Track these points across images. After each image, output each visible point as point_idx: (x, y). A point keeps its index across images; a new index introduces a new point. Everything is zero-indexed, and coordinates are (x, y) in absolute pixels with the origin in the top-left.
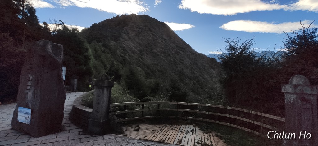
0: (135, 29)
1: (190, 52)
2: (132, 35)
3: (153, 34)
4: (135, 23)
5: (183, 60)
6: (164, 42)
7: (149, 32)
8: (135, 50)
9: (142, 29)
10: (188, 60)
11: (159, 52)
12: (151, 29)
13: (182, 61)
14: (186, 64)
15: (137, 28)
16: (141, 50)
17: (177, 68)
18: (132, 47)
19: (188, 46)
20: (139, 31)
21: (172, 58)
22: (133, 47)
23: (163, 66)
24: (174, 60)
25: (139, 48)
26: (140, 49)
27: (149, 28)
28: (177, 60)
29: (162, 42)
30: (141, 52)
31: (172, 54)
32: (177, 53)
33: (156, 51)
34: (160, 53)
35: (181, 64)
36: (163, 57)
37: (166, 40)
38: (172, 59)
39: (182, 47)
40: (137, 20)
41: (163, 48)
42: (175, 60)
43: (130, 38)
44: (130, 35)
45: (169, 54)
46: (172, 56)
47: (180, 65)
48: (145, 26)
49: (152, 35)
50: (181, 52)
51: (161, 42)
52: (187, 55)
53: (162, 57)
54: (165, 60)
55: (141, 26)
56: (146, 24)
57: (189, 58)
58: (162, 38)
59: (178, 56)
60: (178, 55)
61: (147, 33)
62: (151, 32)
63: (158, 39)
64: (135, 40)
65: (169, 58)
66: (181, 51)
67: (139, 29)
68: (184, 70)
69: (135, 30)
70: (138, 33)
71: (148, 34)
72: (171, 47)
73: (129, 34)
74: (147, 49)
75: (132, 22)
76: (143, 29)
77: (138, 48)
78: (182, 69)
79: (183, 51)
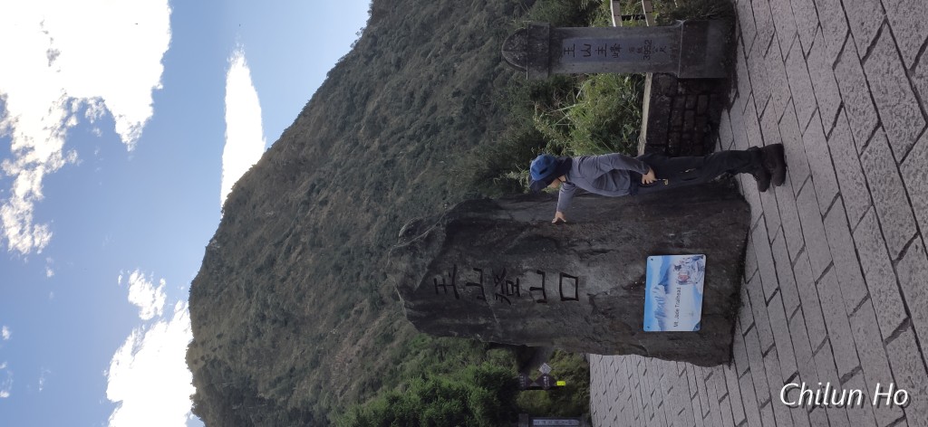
0: (267, 339)
1: (366, 63)
2: (296, 353)
3: (289, 251)
4: (234, 342)
5: (412, 94)
6: (324, 194)
7: (280, 270)
8: (375, 333)
9: (265, 305)
10: (408, 69)
11: (376, 215)
12: (261, 260)
13: (416, 102)
14: (430, 77)
15: (259, 334)
16: (373, 303)
17: (451, 121)
18: (357, 348)
19: (338, 74)
20: (275, 321)
21: (403, 146)
22: (361, 342)
23: (445, 192)
24: (411, 138)
25: (360, 312)
26: (367, 308)
27: (259, 270)
28: (412, 122)
29: (324, 203)
30: (383, 303)
31: (383, 149)
32: (375, 128)
33: (375, 227)
34: (383, 211)
35: (429, 104)
36: (399, 194)
37: (313, 186)
38: (411, 149)
39: (345, 105)
40: (219, 336)
41: (357, 198)
42: (410, 132)
43: (315, 363)
44: (299, 366)
45: (387, 164)
46: (391, 151)
47: (434, 109)
48: (249, 294)
49: (294, 255)
50: (371, 107)
51: (326, 210)
52: (384, 75)
53: (402, 198)
54: (416, 181)
55: (252, 311)
56: (238, 288)
57: (399, 64)
58: (307, 203)
59: (394, 122)
60: (385, 120)
61: (283, 280)
62: (279, 261)
63: (312, 222)
64: (321, 338)
65: (406, 164)
66: (364, 105)
67: (263, 318)
68: (459, 85)
69: (274, 342)
70: (286, 323)
71: (288, 274)
72: (351, 160)
73: (292, 370)
74: (361, 276)
75: (232, 358)
76: (265, 301)
77: (363, 318)
78: (457, 93)
79: (367, 97)
